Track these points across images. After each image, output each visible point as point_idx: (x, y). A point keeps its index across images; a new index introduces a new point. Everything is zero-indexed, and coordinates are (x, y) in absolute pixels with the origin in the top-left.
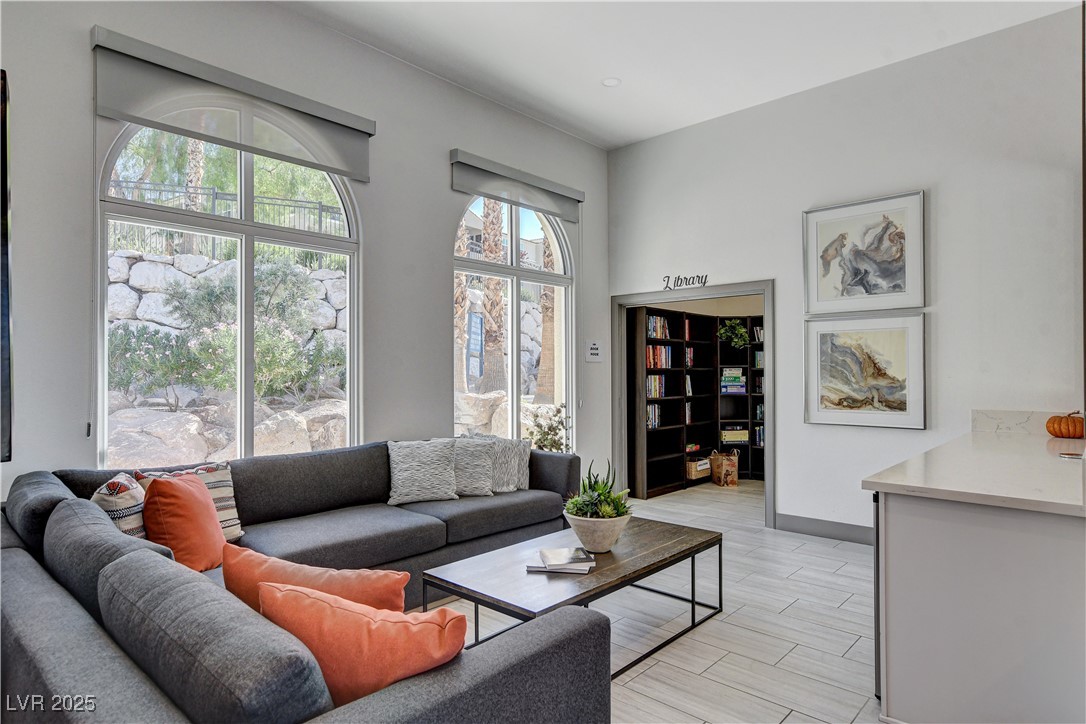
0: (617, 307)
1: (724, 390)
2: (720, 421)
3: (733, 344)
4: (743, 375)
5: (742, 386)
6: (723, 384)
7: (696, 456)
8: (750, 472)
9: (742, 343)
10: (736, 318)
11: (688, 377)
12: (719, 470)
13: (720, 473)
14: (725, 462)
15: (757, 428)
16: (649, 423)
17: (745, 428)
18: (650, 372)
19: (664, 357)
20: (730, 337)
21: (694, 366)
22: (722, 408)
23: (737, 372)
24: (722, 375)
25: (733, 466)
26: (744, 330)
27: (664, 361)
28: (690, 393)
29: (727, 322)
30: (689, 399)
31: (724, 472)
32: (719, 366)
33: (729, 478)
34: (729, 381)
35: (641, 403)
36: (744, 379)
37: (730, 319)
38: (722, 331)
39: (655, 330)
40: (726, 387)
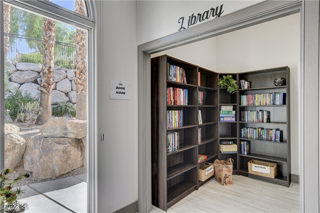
0: (141, 54)
1: (222, 119)
2: (219, 139)
3: (228, 90)
4: (233, 110)
5: (233, 117)
6: (221, 115)
7: (204, 165)
8: (237, 170)
9: (234, 90)
10: (229, 74)
11: (200, 112)
12: (220, 173)
13: (221, 176)
14: (225, 169)
15: (242, 143)
16: (169, 148)
17: (235, 142)
18: (169, 108)
19: (182, 97)
20: (226, 86)
21: (203, 104)
22: (221, 130)
23: (230, 108)
24: (220, 110)
25: (230, 171)
26: (235, 81)
27: (182, 100)
28: (201, 123)
29: (224, 77)
30: (200, 127)
31: (224, 176)
32: (219, 104)
33: (227, 180)
34: (225, 114)
35: (163, 133)
36: (234, 112)
37: (226, 75)
38: (221, 82)
39: (175, 76)
40: (223, 117)
